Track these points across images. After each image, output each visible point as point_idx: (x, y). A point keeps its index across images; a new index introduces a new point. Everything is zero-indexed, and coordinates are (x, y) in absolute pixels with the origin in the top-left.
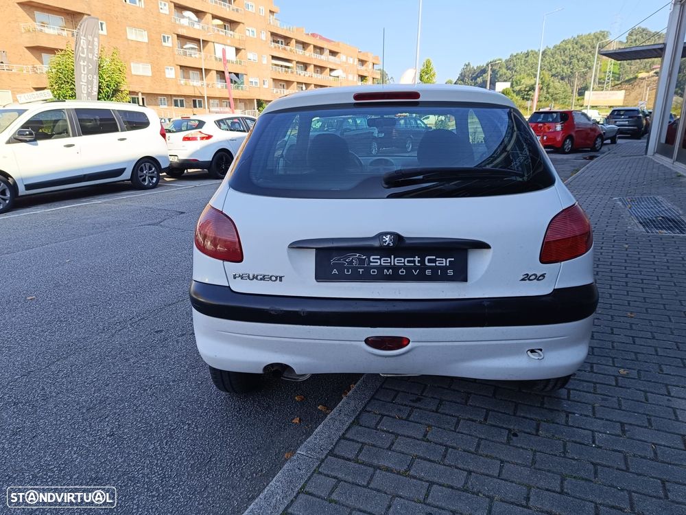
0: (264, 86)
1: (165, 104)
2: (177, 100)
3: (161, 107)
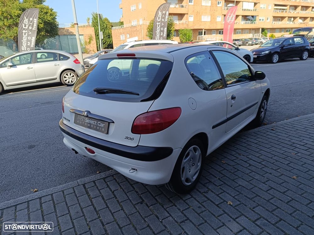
0: (267, 21)
1: (214, 34)
2: (221, 31)
3: (213, 35)
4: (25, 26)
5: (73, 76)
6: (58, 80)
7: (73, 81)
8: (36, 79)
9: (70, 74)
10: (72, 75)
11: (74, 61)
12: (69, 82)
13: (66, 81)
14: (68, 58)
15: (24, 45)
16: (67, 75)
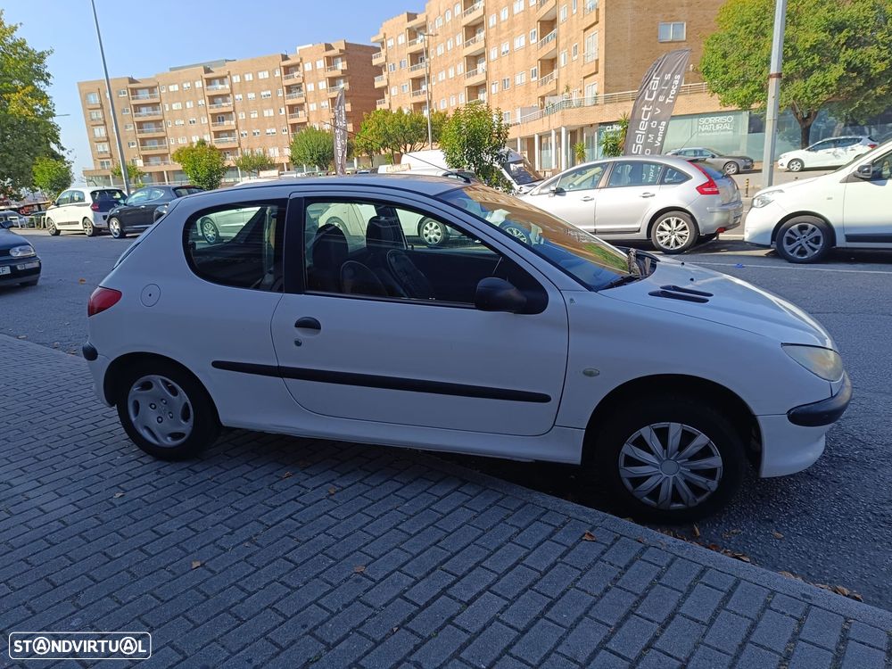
4: (650, 96)
5: (684, 229)
6: (642, 235)
7: (679, 240)
8: (595, 225)
9: (678, 222)
10: (680, 226)
11: (697, 188)
12: (668, 244)
13: (661, 238)
14: (686, 178)
15: (640, 141)
16: (668, 223)
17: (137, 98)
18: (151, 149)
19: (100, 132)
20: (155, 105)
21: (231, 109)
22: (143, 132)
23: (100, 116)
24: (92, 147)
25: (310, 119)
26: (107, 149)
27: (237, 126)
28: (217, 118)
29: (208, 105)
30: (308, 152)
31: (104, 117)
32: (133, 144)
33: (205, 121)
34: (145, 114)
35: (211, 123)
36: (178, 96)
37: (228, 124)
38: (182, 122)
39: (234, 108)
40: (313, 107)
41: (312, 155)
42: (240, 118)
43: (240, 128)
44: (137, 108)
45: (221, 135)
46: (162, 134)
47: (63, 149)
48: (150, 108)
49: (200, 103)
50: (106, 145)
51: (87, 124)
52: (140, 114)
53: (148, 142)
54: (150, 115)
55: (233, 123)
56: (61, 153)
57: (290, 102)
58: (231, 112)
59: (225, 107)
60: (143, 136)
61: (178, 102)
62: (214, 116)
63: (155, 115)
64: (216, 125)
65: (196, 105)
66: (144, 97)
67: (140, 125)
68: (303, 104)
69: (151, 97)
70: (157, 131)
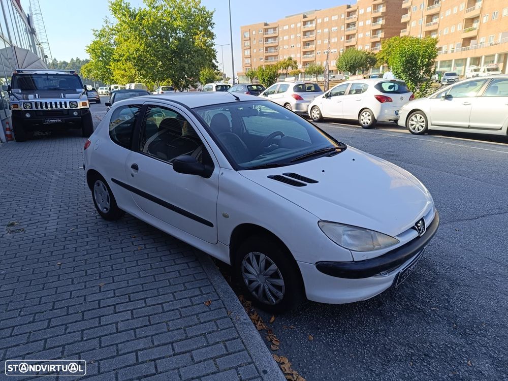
6: (503, 132)
8: (469, 122)
17: (267, 34)
18: (270, 62)
19: (248, 53)
20: (275, 37)
21: (314, 39)
22: (268, 52)
23: (249, 44)
24: (243, 60)
25: (358, 43)
26: (250, 62)
27: (315, 48)
28: (306, 44)
29: (302, 37)
30: (344, 64)
31: (250, 45)
32: (262, 59)
33: (299, 45)
34: (270, 42)
35: (302, 47)
36: (288, 32)
37: (311, 47)
38: (287, 47)
39: (316, 38)
40: (360, 35)
41: (346, 65)
42: (318, 44)
43: (317, 49)
44: (267, 39)
45: (306, 53)
46: (276, 54)
47: (217, 62)
48: (273, 39)
49: (298, 36)
50: (249, 59)
51: (242, 48)
52: (268, 42)
53: (269, 58)
54: (272, 43)
55: (314, 46)
56: (216, 64)
57: (348, 33)
58: (314, 40)
59: (311, 37)
60: (267, 54)
61: (287, 35)
62: (304, 43)
63: (274, 43)
64: (305, 48)
65: (296, 37)
66: (271, 33)
67: (267, 48)
68: (354, 34)
69: (274, 33)
70: (275, 52)
